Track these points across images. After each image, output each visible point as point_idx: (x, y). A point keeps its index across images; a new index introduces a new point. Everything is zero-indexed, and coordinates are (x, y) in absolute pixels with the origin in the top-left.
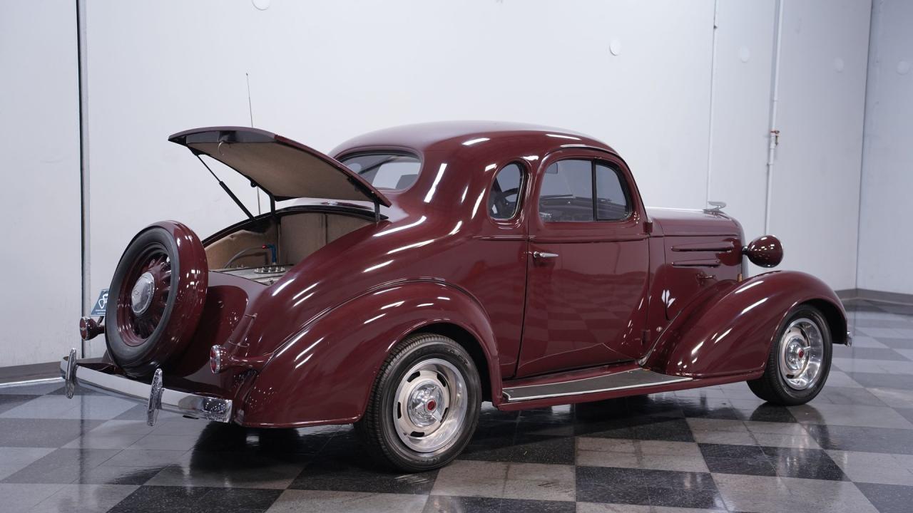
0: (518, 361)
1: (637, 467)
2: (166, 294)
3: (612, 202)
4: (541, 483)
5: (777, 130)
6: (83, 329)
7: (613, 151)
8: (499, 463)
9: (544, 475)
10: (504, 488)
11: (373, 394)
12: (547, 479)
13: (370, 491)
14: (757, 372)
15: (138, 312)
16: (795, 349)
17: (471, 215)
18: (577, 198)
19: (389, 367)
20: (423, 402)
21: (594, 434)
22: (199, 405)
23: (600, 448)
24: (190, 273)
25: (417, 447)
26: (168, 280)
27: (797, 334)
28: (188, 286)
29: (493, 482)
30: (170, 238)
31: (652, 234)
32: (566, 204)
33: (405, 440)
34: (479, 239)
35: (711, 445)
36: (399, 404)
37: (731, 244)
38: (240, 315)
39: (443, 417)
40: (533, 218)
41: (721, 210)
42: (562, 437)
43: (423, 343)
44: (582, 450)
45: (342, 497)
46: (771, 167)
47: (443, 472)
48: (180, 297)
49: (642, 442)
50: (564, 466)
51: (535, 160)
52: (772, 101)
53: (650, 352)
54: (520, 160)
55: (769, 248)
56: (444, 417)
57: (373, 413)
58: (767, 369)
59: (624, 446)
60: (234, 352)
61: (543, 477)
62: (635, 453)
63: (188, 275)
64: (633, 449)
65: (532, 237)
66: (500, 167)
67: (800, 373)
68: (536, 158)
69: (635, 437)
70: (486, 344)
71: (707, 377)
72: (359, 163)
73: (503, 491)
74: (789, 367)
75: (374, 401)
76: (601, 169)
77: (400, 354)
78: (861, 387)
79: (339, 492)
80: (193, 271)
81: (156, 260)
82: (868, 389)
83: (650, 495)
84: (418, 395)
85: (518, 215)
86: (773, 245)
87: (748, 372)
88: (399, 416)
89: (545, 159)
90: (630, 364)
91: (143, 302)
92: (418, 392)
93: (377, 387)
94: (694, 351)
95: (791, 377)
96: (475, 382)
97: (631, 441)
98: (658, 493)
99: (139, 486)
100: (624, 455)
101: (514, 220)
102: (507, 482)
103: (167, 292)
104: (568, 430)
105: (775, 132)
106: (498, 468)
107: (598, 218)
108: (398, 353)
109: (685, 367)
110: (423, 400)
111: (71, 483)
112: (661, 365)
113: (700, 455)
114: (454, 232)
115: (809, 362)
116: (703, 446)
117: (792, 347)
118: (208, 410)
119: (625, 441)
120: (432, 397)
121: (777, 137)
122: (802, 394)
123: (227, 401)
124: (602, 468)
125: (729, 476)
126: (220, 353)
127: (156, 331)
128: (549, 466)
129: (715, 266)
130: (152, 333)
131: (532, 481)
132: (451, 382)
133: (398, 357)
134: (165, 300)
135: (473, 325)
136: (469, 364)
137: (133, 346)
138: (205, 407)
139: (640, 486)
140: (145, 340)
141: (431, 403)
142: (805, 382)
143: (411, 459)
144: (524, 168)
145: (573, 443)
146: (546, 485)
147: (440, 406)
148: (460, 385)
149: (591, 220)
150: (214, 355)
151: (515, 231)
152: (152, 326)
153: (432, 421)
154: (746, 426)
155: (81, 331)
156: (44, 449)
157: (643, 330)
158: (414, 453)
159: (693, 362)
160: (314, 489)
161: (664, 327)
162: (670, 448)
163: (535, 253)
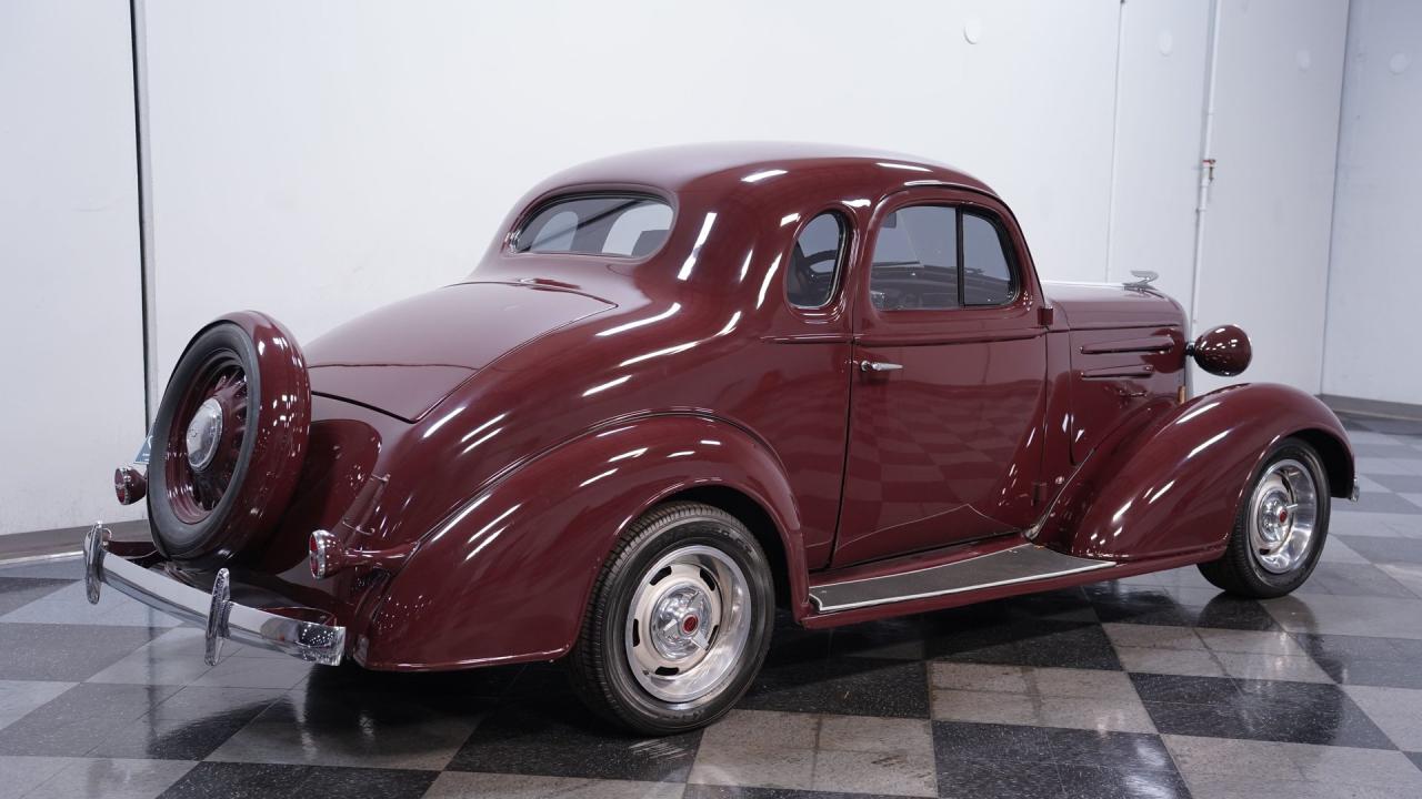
0: (834, 542)
1: (1034, 722)
2: (240, 436)
3: (984, 274)
4: (876, 758)
5: (1211, 158)
6: (121, 486)
7: (992, 191)
8: (804, 716)
9: (881, 740)
10: (814, 769)
11: (590, 608)
12: (886, 748)
13: (586, 776)
14: (1216, 549)
15: (196, 466)
16: (1274, 508)
17: (756, 300)
18: (928, 268)
19: (619, 562)
20: (677, 618)
21: (958, 655)
22: (292, 634)
23: (970, 685)
24: (279, 401)
25: (664, 693)
26: (243, 412)
27: (1277, 485)
28: (275, 423)
29: (795, 755)
30: (247, 342)
31: (1052, 327)
32: (909, 276)
33: (646, 682)
34: (771, 341)
35: (1152, 676)
36: (636, 622)
37: (1169, 339)
38: (367, 472)
39: (709, 642)
40: (860, 301)
41: (1150, 284)
42: (905, 662)
43: (677, 520)
44: (939, 688)
45: (538, 786)
46: (1202, 214)
47: (710, 733)
48: (263, 441)
49: (1036, 671)
50: (913, 721)
51: (864, 206)
52: (1205, 114)
53: (1044, 518)
54: (839, 207)
55: (1229, 346)
56: (712, 642)
57: (591, 640)
58: (1232, 543)
59: (1008, 679)
60: (351, 540)
61: (879, 746)
62: (1028, 693)
63: (275, 404)
64: (1022, 686)
65: (857, 336)
66: (807, 218)
67: (1281, 545)
68: (867, 203)
69: (1025, 661)
70: (783, 519)
71: (1140, 560)
72: (574, 211)
73: (813, 775)
74: (1262, 536)
75: (593, 619)
76: (970, 221)
77: (637, 539)
78: (1365, 562)
79: (532, 777)
80: (284, 398)
81: (228, 378)
82: (1378, 566)
83: (1064, 782)
84: (669, 606)
85: (836, 300)
86: (1235, 341)
87: (1202, 550)
88: (636, 642)
89: (880, 205)
90: (1013, 538)
91: (204, 448)
92: (668, 601)
93: (598, 596)
94: (1117, 517)
95: (1266, 552)
96: (764, 583)
97: (1017, 668)
98: (1078, 778)
99: (196, 763)
100: (1009, 698)
101: (828, 309)
102: (819, 756)
103: (242, 433)
104: (912, 649)
105: (1209, 161)
106: (799, 724)
107: (966, 302)
108: (633, 538)
109: (1102, 542)
110: (676, 614)
111: (83, 756)
112: (1063, 540)
113: (1135, 696)
114: (727, 330)
115: (1293, 529)
116: (1137, 678)
117: (1269, 506)
118: (305, 641)
119: (1008, 669)
120: (691, 609)
121: (1211, 168)
122: (1283, 580)
123: (337, 628)
124: (977, 725)
125: (1190, 738)
126: (326, 544)
127: (224, 498)
128: (888, 722)
129: (1147, 376)
130: (217, 502)
131: (860, 752)
132: (723, 582)
133: (633, 544)
134: (239, 446)
135: (760, 487)
136: (755, 554)
137: (189, 522)
138: (300, 636)
139: (1045, 764)
140: (207, 513)
141: (691, 618)
142: (1287, 560)
143: (657, 714)
144: (847, 220)
145: (924, 675)
146: (886, 760)
147: (706, 623)
148: (740, 591)
149: (955, 307)
150: (315, 547)
151: (831, 328)
152: (219, 491)
153: (691, 648)
154: (1200, 637)
155: (118, 489)
156: (59, 684)
157: (1035, 484)
158: (661, 704)
159: (1116, 534)
160: (490, 771)
161: (1066, 479)
162: (1084, 684)
163: (863, 363)
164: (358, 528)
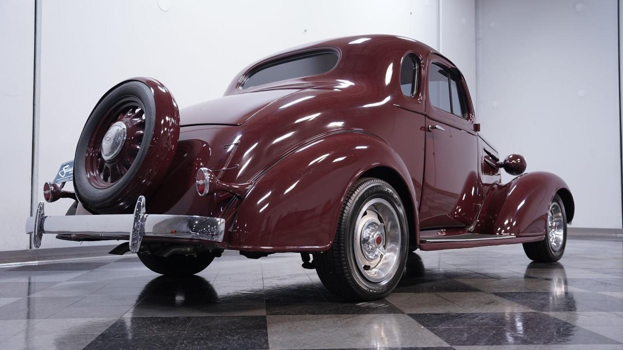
6: (47, 192)
8: (426, 293)
14: (542, 236)
15: (108, 157)
24: (165, 120)
25: (370, 278)
26: (141, 125)
28: (162, 132)
31: (478, 134)
34: (398, 107)
40: (427, 100)
43: (372, 183)
53: (475, 222)
54: (416, 53)
55: (517, 162)
60: (220, 176)
63: (162, 122)
65: (427, 114)
80: (167, 118)
91: (114, 147)
92: (366, 229)
101: (416, 98)
107: (454, 113)
120: (378, 232)
126: (208, 176)
127: (127, 173)
130: (122, 175)
134: (139, 142)
136: (402, 207)
137: (100, 188)
140: (113, 184)
141: (379, 237)
150: (203, 177)
152: (125, 169)
155: (45, 194)
157: (474, 204)
158: (368, 282)
161: (481, 205)
163: (430, 127)
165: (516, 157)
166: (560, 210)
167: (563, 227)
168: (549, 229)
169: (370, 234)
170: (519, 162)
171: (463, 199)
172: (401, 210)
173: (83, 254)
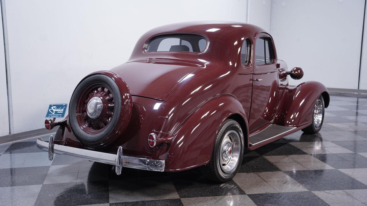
1: (306, 169)
6: (48, 125)
8: (252, 173)
15: (93, 117)
20: (228, 150)
25: (226, 171)
29: (263, 184)
31: (279, 69)
40: (254, 64)
44: (274, 163)
47: (235, 180)
53: (274, 118)
62: (295, 162)
64: (291, 160)
73: (274, 189)
92: (225, 146)
100: (292, 164)
102: (269, 183)
106: (254, 176)
107: (266, 63)
109: (290, 123)
126: (155, 137)
130: (105, 128)
141: (231, 150)
143: (225, 177)
144: (250, 42)
146: (286, 183)
150: (151, 138)
154: (313, 144)
158: (225, 174)
161: (278, 108)
163: (255, 79)
164: (161, 132)
165: (298, 69)
166: (321, 103)
167: (322, 113)
168: (314, 115)
169: (226, 148)
170: (299, 72)
171: (270, 102)
172: (242, 135)
173: (40, 133)
